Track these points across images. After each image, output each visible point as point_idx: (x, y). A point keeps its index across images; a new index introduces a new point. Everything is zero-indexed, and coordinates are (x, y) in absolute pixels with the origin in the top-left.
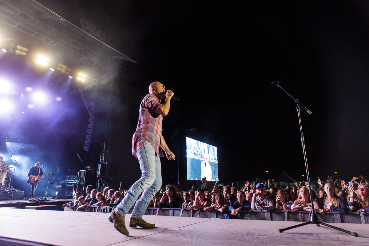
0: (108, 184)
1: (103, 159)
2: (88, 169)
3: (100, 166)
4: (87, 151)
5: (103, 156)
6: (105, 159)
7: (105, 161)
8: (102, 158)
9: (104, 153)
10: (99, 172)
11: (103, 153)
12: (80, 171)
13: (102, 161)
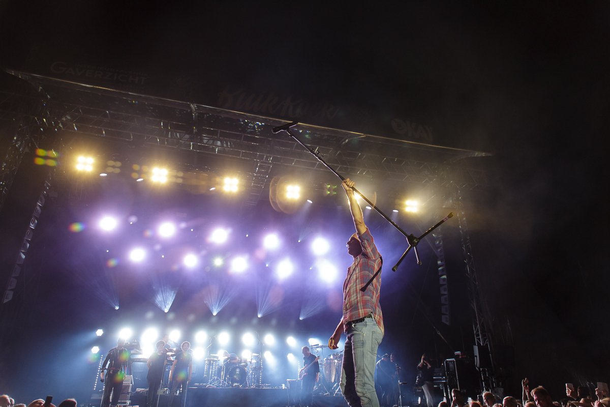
0: (500, 383)
1: (480, 337)
2: (458, 355)
3: (476, 348)
4: (448, 323)
5: (478, 331)
6: (483, 336)
7: (484, 340)
8: (478, 335)
9: (478, 326)
10: (477, 361)
11: (476, 325)
12: (447, 361)
13: (479, 339)
